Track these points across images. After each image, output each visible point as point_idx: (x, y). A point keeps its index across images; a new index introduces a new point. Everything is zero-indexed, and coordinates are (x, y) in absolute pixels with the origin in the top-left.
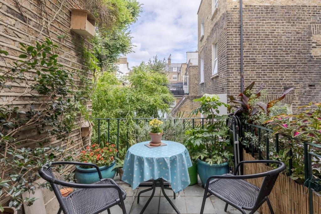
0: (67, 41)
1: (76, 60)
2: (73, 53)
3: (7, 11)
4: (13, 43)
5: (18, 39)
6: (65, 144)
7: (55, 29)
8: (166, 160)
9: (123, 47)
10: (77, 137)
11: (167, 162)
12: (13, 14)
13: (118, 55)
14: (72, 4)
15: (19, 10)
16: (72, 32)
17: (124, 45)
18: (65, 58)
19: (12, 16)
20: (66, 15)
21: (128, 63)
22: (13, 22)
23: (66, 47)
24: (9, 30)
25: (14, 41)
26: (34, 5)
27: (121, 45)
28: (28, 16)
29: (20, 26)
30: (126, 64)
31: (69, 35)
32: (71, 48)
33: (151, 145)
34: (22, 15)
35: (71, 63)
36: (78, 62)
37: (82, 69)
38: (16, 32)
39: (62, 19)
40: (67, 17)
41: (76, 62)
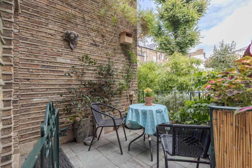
0: (119, 50)
1: (125, 58)
2: (123, 55)
3: (91, 45)
4: (93, 56)
5: (95, 54)
6: (119, 101)
7: (111, 45)
8: (139, 111)
9: (191, 41)
10: (127, 99)
11: (139, 112)
12: (92, 45)
13: (189, 49)
14: (121, 30)
15: (95, 43)
16: (121, 45)
17: (192, 39)
18: (118, 59)
19: (92, 46)
20: (117, 37)
21: (204, 54)
22: (93, 48)
23: (118, 53)
24: (91, 52)
25: (93, 55)
26: (101, 38)
27: (190, 40)
28: (98, 44)
29: (95, 49)
30: (203, 55)
31: (120, 47)
32: (121, 53)
33: (145, 105)
34: (96, 44)
35: (121, 61)
36: (126, 59)
37: (129, 63)
38: (94, 52)
39: (115, 40)
40: (118, 38)
41: (124, 60)
